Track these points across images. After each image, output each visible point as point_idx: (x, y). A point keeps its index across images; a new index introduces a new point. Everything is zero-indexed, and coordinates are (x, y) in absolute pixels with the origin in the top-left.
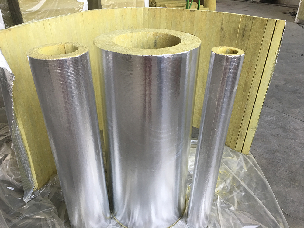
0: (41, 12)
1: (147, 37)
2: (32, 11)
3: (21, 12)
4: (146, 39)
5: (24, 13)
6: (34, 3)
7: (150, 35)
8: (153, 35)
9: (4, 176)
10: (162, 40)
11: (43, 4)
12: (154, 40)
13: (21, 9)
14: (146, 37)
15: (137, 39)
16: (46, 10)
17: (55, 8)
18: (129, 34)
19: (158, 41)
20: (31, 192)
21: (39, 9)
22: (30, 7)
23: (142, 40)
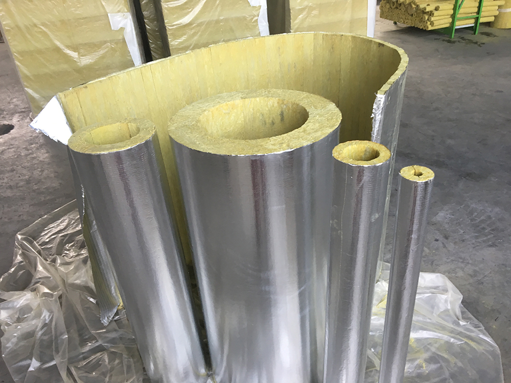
0: (194, 25)
1: (269, 106)
2: (181, 23)
3: (166, 27)
4: (267, 109)
5: (170, 28)
6: (185, 11)
7: (274, 102)
8: (278, 103)
9: (86, 282)
10: (291, 111)
11: (197, 12)
12: (280, 110)
13: (165, 21)
14: (267, 105)
15: (253, 109)
16: (201, 23)
17: (215, 18)
18: (238, 102)
19: (285, 113)
20: (115, 311)
21: (191, 21)
22: (178, 18)
23: (261, 109)
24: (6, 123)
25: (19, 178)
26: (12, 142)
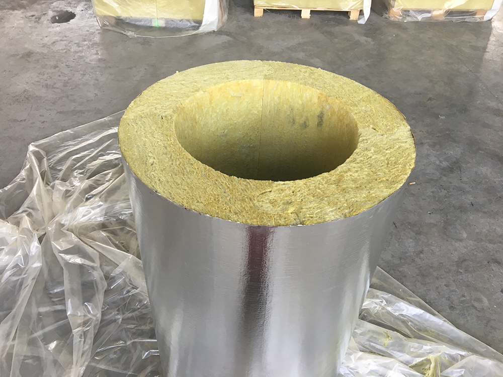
4: (301, 103)
7: (312, 95)
12: (319, 110)
14: (302, 96)
18: (258, 82)
19: (325, 116)
24: (70, 9)
25: (59, 78)
26: (68, 33)
